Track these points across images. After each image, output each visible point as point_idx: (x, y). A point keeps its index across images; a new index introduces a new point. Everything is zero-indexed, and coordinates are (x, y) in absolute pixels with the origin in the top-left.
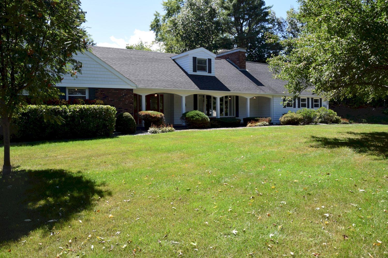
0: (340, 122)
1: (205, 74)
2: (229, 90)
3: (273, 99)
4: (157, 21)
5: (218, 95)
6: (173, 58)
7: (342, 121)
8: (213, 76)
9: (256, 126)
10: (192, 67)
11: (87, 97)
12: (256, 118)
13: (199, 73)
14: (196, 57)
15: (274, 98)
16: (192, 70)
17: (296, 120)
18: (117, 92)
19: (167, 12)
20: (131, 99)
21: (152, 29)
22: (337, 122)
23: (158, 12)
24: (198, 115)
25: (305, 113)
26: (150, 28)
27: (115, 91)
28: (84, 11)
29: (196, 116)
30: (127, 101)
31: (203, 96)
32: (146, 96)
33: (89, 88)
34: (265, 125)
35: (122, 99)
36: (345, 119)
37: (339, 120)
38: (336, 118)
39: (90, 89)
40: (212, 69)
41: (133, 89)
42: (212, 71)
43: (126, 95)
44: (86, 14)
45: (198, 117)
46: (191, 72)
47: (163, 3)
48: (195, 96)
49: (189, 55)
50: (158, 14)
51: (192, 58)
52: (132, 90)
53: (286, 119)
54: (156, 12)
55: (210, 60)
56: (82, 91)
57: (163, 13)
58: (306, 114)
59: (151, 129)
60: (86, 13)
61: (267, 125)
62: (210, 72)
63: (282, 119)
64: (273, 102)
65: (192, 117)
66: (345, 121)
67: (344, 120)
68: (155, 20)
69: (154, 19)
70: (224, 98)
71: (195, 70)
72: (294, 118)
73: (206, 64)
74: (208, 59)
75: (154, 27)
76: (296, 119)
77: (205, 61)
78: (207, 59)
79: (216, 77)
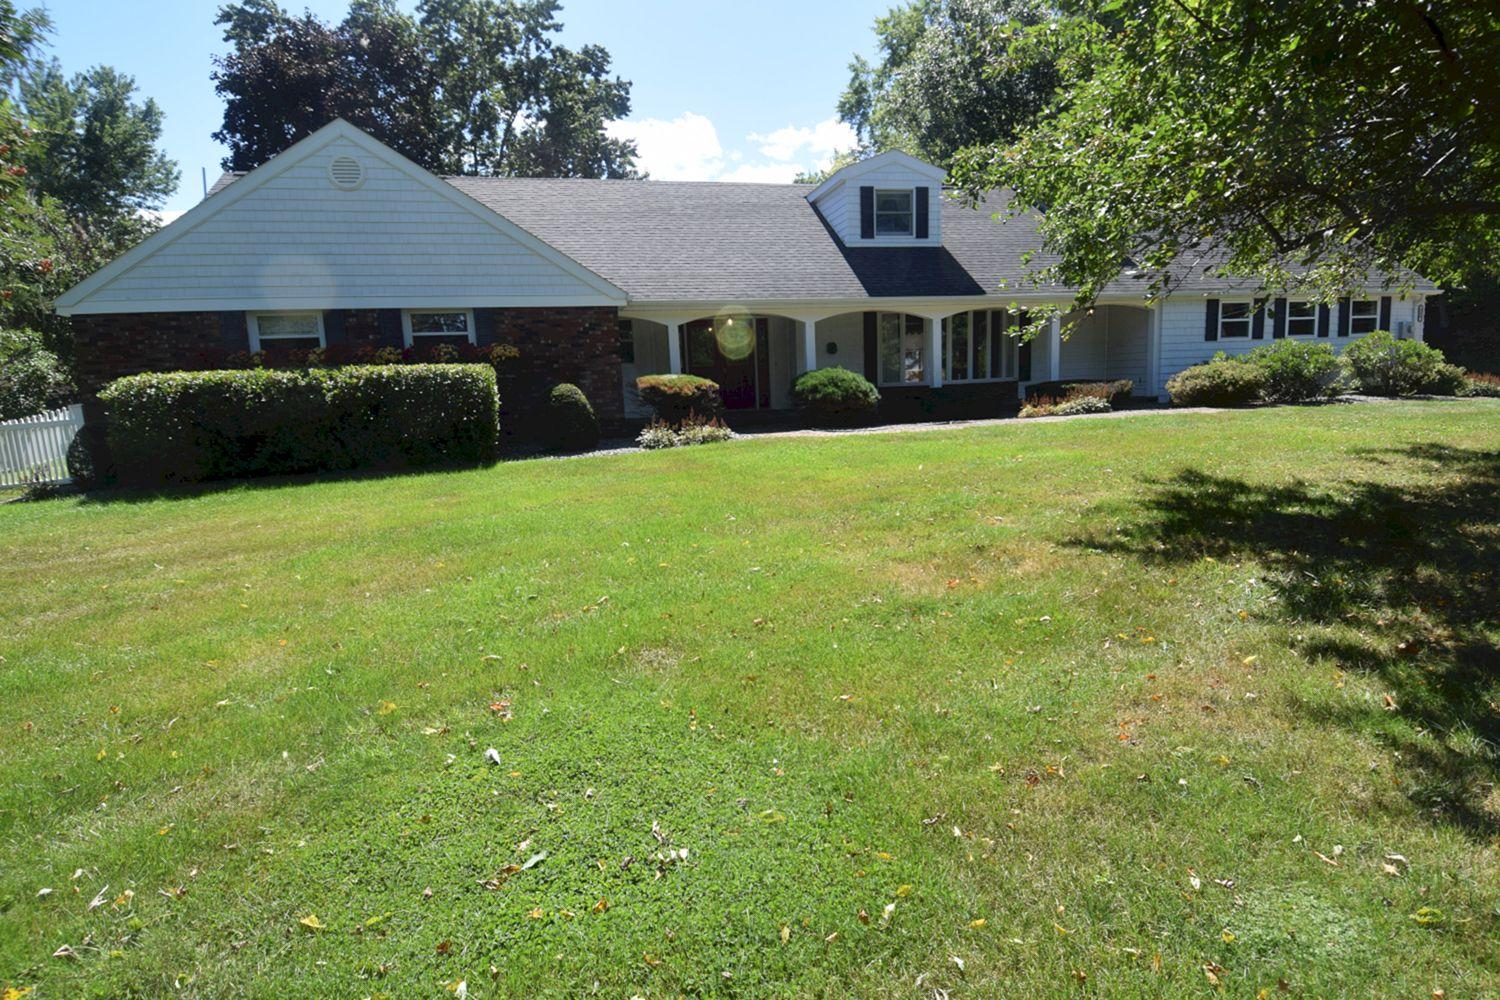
0: (1461, 385)
1: (906, 241)
2: (983, 292)
3: (1161, 313)
4: (859, 90)
5: (936, 309)
6: (811, 199)
7: (1471, 383)
8: (936, 245)
9: (1052, 414)
10: (858, 223)
11: (472, 338)
12: (1068, 382)
13: (883, 241)
14: (872, 188)
15: (1165, 309)
16: (859, 231)
17: (1230, 388)
18: (565, 317)
19: (888, 57)
20: (613, 340)
21: (843, 118)
22: (1445, 387)
23: (863, 58)
24: (834, 382)
25: (1281, 360)
26: (838, 116)
27: (558, 317)
28: (624, 79)
29: (825, 386)
30: (600, 346)
31: (898, 315)
32: (681, 328)
33: (475, 309)
34: (1088, 411)
35: (581, 341)
36: (1487, 376)
37: (1456, 378)
38: (1439, 372)
39: (479, 313)
40: (931, 223)
41: (616, 307)
42: (931, 231)
43: (593, 327)
44: (631, 90)
45: (831, 389)
46: (854, 239)
47: (876, 26)
48: (870, 317)
49: (847, 184)
50: (864, 64)
51: (858, 192)
52: (614, 310)
53: (1190, 384)
54: (857, 58)
55: (923, 193)
56: (452, 317)
57: (877, 58)
58: (1284, 363)
59: (648, 435)
60: (631, 84)
61: (1098, 410)
62: (923, 232)
63: (1176, 385)
64: (1161, 321)
65: (815, 389)
66: (1484, 384)
67: (1481, 380)
68: (851, 85)
69: (849, 82)
70: (970, 319)
71: (867, 232)
72: (1225, 381)
73: (908, 207)
74: (917, 188)
75: (850, 109)
76: (1231, 383)
77: (906, 196)
78: (912, 191)
79: (947, 247)
